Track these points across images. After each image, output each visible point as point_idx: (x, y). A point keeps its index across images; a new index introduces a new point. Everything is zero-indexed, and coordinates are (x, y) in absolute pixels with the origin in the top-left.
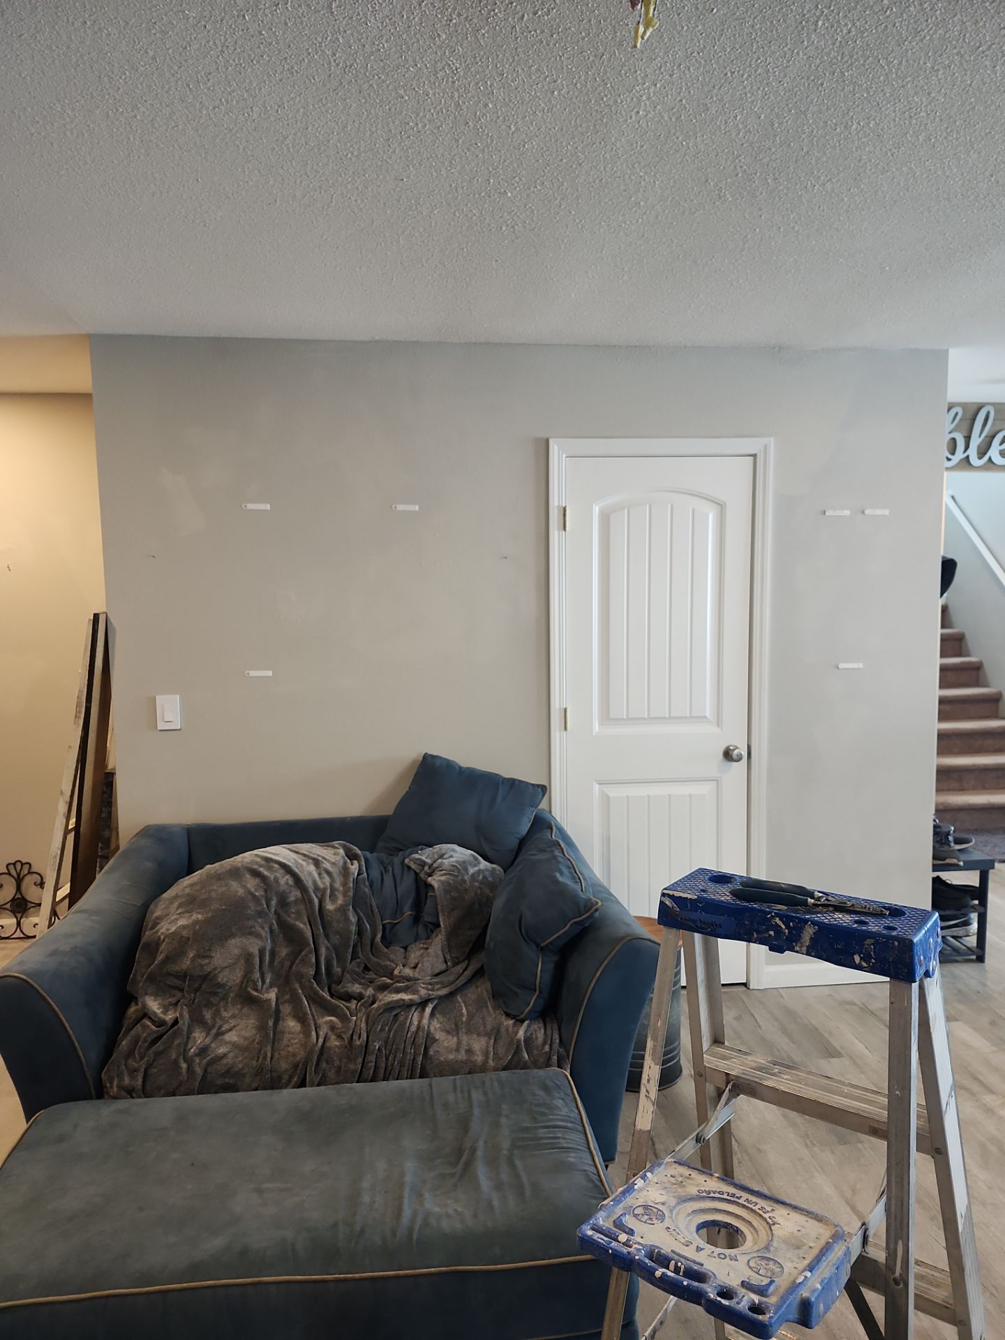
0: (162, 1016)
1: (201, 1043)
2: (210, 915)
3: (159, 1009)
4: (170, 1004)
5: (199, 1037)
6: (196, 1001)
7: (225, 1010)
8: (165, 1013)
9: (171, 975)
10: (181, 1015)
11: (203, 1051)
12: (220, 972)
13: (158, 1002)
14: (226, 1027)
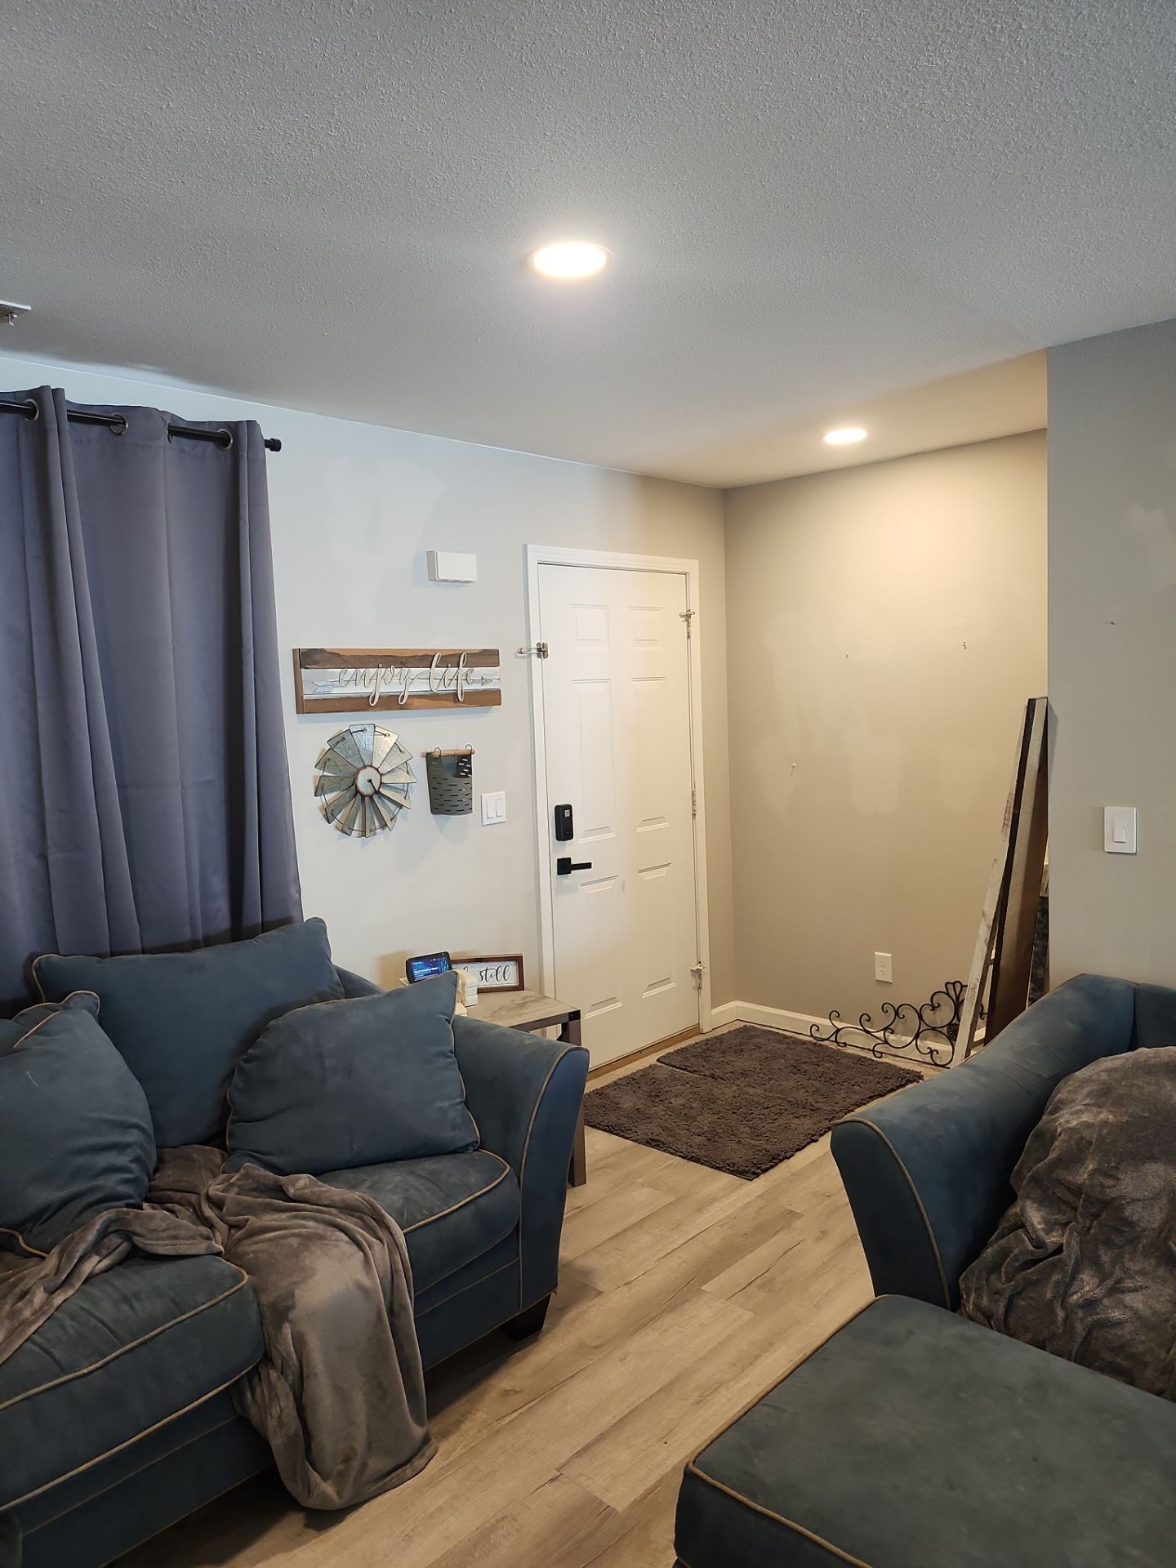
0: (1042, 1234)
1: (1089, 1291)
2: (1126, 1118)
3: (1039, 1223)
4: (1056, 1223)
5: (1088, 1284)
6: (1092, 1231)
7: (1131, 1260)
8: (1048, 1232)
9: (1062, 1184)
10: (1068, 1243)
11: (1090, 1304)
12: (1128, 1203)
13: (1041, 1213)
14: (1129, 1283)
